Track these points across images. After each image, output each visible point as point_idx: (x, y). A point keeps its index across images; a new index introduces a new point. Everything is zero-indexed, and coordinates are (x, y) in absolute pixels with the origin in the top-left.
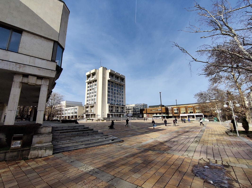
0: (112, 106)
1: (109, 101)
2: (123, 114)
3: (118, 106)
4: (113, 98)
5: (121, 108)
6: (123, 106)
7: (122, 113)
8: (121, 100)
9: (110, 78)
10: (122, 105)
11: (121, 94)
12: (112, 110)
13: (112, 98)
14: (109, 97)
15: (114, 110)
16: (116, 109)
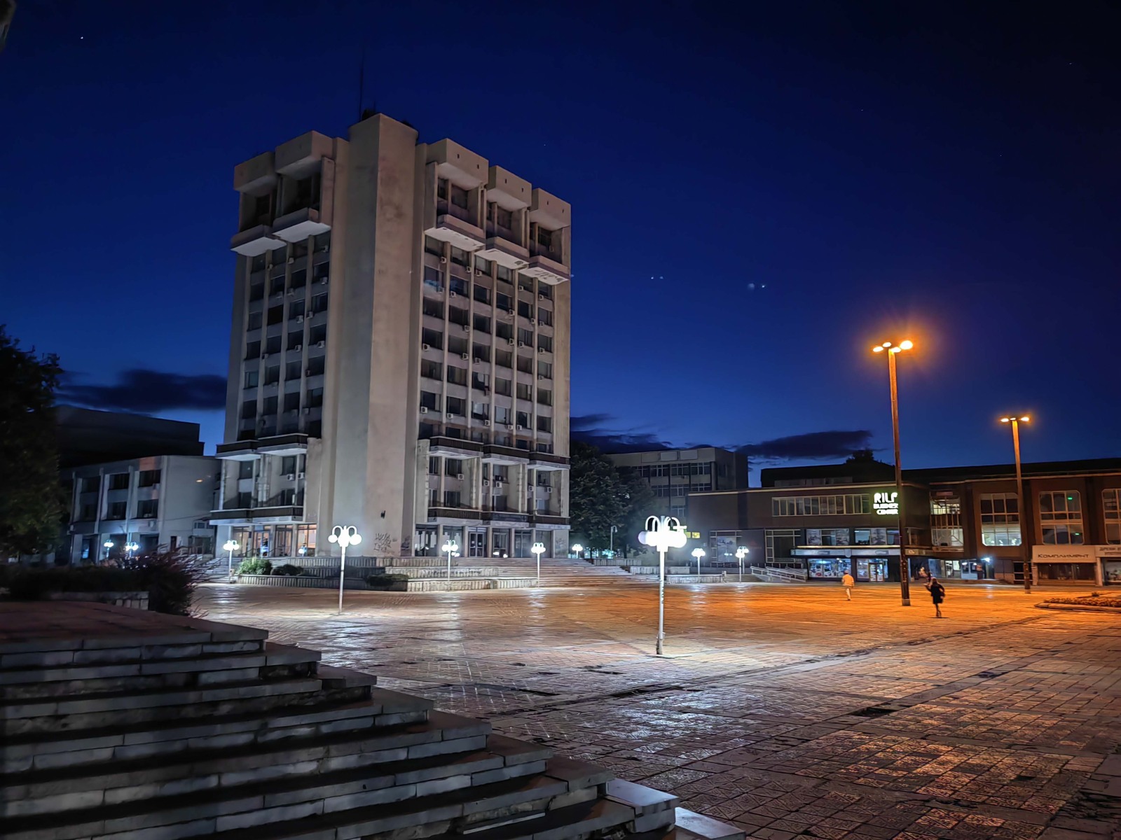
0: (459, 462)
2: (546, 527)
3: (505, 462)
4: (470, 394)
5: (530, 484)
7: (540, 520)
8: (536, 409)
11: (536, 357)
12: (458, 493)
13: (458, 392)
14: (432, 387)
15: (474, 490)
16: (491, 488)
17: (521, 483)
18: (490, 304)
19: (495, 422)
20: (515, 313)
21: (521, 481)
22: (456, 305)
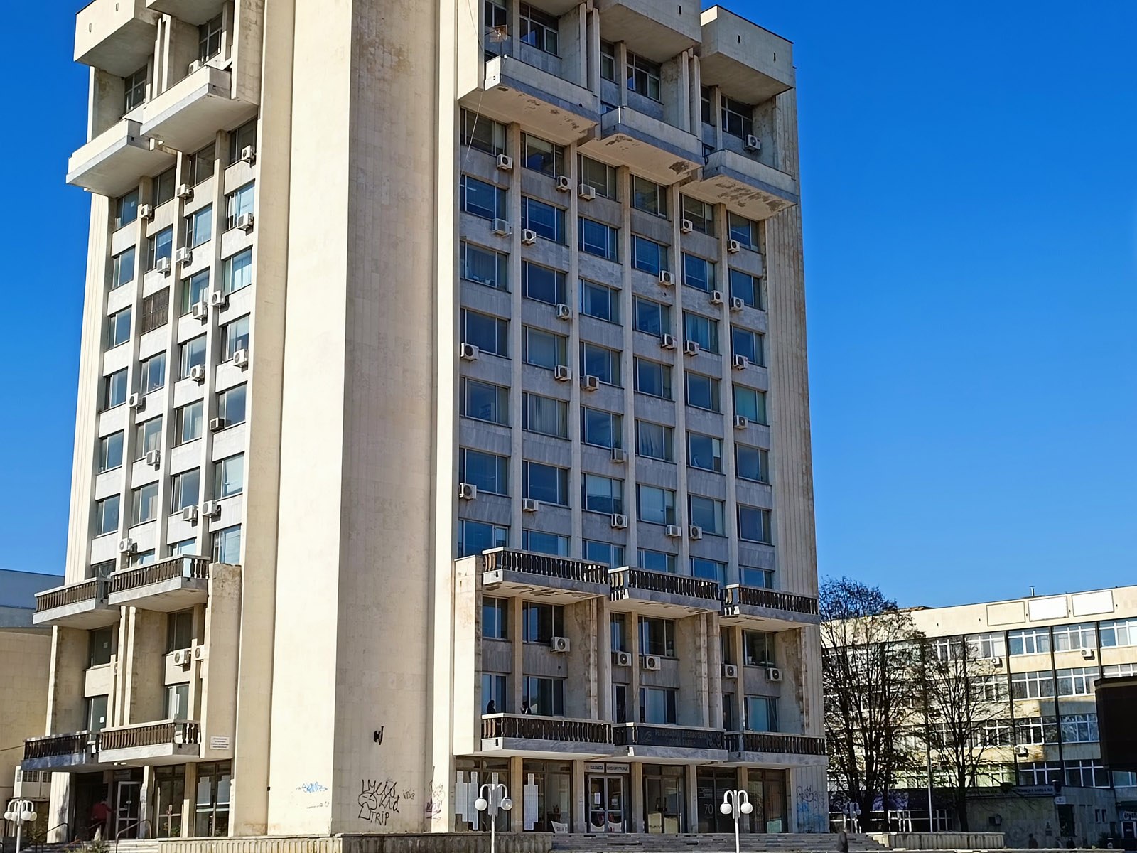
0: (560, 609)
1: (487, 510)
2: (770, 761)
3: (664, 607)
4: (577, 456)
5: (728, 659)
6: (767, 621)
7: (754, 744)
8: (733, 491)
9: (494, 66)
10: (749, 597)
11: (728, 376)
12: (559, 683)
13: (549, 454)
14: (486, 439)
15: (593, 675)
16: (636, 671)
17: (704, 658)
18: (615, 258)
19: (639, 520)
20: (676, 277)
21: (704, 652)
22: (539, 259)
